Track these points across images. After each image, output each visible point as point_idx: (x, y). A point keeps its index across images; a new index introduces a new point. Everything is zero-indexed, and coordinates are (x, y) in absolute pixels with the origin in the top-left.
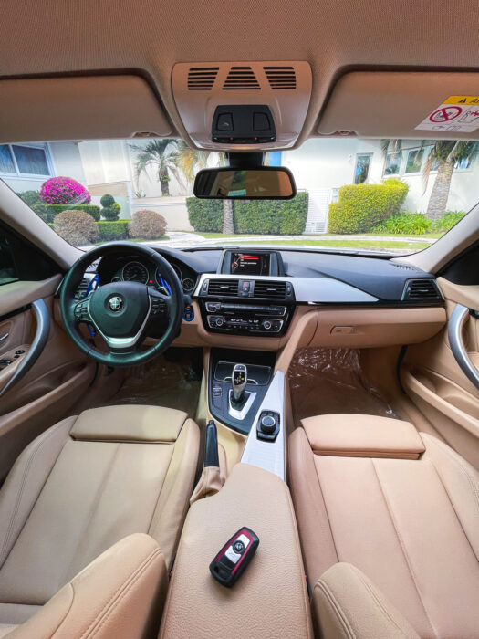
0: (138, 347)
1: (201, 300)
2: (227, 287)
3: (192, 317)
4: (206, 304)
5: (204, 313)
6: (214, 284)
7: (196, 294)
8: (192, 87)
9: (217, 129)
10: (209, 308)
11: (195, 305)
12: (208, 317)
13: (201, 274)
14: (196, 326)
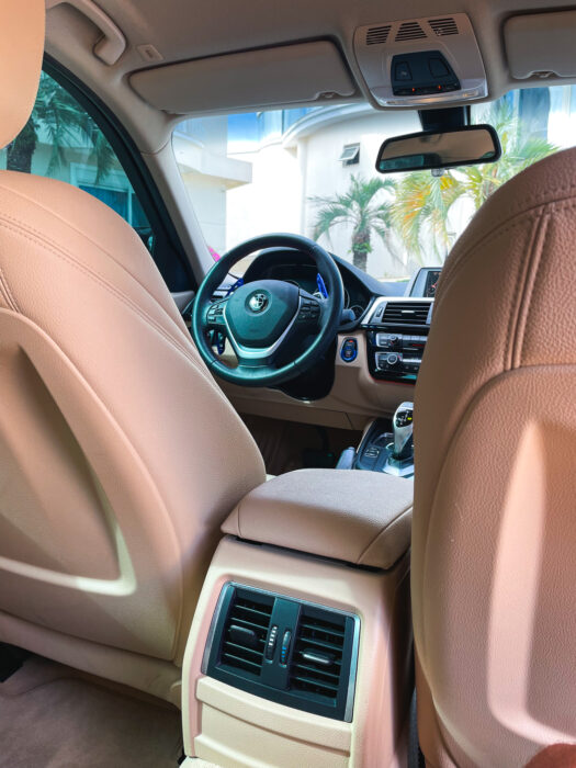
0: (273, 362)
1: (370, 331)
2: (412, 312)
3: (354, 355)
4: (377, 336)
5: (372, 349)
6: (393, 310)
7: (365, 322)
8: (369, 42)
9: (396, 80)
10: (380, 340)
11: (360, 339)
12: (377, 355)
13: (378, 296)
14: (357, 370)
